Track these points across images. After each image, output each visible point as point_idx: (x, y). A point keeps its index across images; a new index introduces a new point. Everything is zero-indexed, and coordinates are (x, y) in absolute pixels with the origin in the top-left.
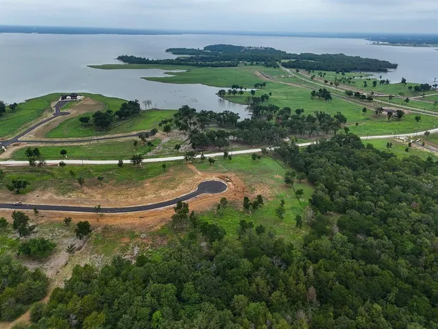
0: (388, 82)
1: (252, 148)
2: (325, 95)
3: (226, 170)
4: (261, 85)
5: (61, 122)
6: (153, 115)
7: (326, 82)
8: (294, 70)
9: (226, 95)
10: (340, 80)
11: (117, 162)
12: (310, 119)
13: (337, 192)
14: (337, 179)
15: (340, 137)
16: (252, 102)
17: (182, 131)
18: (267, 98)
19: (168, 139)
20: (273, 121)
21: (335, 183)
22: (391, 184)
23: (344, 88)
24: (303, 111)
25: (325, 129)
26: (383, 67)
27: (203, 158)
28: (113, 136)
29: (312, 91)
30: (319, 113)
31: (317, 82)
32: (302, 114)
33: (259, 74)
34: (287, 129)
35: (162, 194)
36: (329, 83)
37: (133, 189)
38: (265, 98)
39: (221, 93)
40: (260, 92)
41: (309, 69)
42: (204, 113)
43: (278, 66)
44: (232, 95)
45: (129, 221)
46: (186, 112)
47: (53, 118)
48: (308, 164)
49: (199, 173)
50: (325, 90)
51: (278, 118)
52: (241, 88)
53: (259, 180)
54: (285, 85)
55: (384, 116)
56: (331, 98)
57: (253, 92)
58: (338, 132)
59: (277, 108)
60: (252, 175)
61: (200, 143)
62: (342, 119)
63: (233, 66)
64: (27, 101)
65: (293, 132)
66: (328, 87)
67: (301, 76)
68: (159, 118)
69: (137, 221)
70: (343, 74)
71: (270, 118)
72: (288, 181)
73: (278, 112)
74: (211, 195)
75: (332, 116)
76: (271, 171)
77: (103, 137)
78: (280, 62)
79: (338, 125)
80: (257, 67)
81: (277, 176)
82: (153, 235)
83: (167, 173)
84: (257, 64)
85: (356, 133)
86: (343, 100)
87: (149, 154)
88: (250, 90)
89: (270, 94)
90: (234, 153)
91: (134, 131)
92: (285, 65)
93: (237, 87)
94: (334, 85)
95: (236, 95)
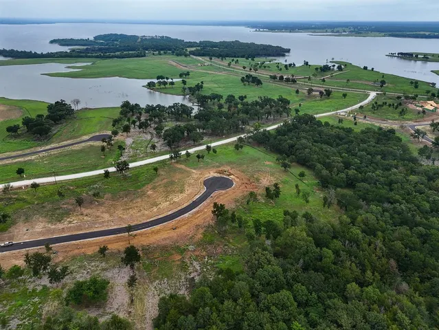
3: (218, 163)
4: (186, 75)
7: (244, 68)
8: (207, 58)
9: (157, 86)
10: (255, 66)
18: (203, 87)
19: (131, 140)
20: (225, 110)
24: (245, 97)
27: (190, 154)
30: (263, 98)
31: (234, 68)
32: (245, 100)
33: (174, 64)
36: (248, 69)
38: (199, 87)
39: (150, 85)
41: (220, 56)
43: (188, 55)
44: (164, 86)
49: (194, 171)
52: (167, 79)
55: (314, 96)
56: (262, 82)
57: (184, 82)
59: (221, 96)
63: (143, 56)
67: (214, 63)
69: (172, 234)
70: (253, 60)
71: (221, 107)
76: (259, 159)
80: (168, 56)
84: (165, 53)
88: (178, 80)
89: (202, 83)
92: (194, 54)
93: (162, 78)
94: (253, 70)
95: (168, 86)
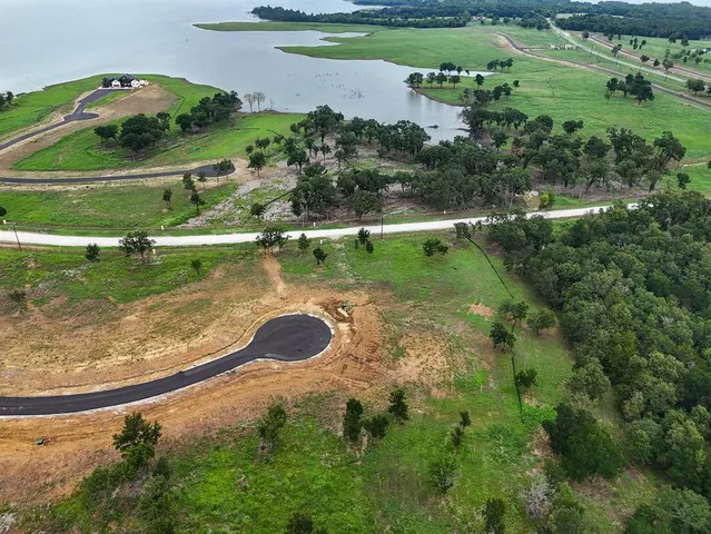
2: (639, 89)
3: (352, 281)
4: (503, 65)
5: (66, 134)
7: (645, 59)
8: (580, 35)
9: (424, 84)
10: (677, 57)
12: (596, 148)
13: (638, 396)
14: (644, 343)
15: (662, 201)
16: (473, 99)
17: (293, 166)
18: (508, 94)
19: (255, 184)
20: (508, 147)
21: (636, 358)
23: (683, 74)
24: (580, 125)
25: (628, 176)
28: (148, 171)
29: (609, 78)
30: (618, 133)
31: (625, 59)
32: (579, 132)
33: (503, 41)
34: (534, 170)
35: (150, 355)
36: (651, 63)
38: (502, 92)
39: (414, 80)
40: (493, 79)
41: (611, 31)
42: (358, 125)
43: (548, 27)
44: (435, 84)
46: (324, 120)
47: (63, 123)
49: (281, 287)
50: (639, 76)
51: (517, 143)
52: (459, 70)
53: (427, 321)
54: (556, 66)
56: (651, 97)
57: (479, 79)
58: (661, 187)
59: (522, 117)
60: (411, 302)
62: (672, 148)
63: (459, 26)
65: (548, 178)
66: (648, 72)
67: (591, 45)
68: (262, 130)
69: (22, 455)
70: (685, 43)
71: (500, 140)
73: (523, 124)
75: (650, 142)
77: (124, 173)
78: (553, 19)
79: (660, 165)
80: (504, 28)
81: (479, 310)
83: (201, 285)
84: (506, 21)
86: (679, 101)
87: (192, 222)
89: (516, 83)
90: (389, 229)
92: (562, 25)
93: (450, 67)
94: (661, 66)
95: (445, 84)
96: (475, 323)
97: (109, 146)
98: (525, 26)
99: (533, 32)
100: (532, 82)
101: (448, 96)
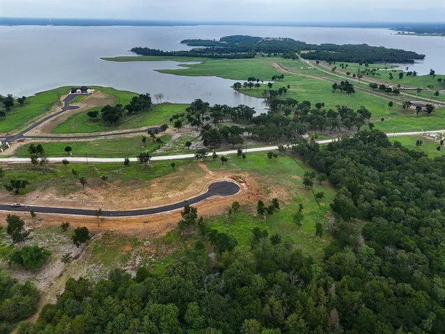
0: (415, 73)
1: (268, 145)
2: (347, 88)
3: (240, 169)
4: (279, 78)
5: (69, 116)
6: (165, 109)
7: (348, 74)
8: (315, 62)
9: (242, 88)
10: (363, 72)
11: (123, 160)
12: (331, 114)
13: (362, 197)
14: (362, 181)
15: (364, 134)
16: (269, 95)
17: (194, 127)
18: (285, 91)
19: (179, 135)
20: (291, 116)
21: (359, 185)
22: (423, 188)
23: (367, 81)
24: (323, 105)
25: (348, 125)
26: (410, 58)
27: (215, 156)
28: (121, 132)
29: (333, 83)
30: (341, 108)
31: (339, 74)
32: (323, 108)
33: (276, 66)
34: (307, 125)
35: (170, 196)
36: (351, 75)
37: (139, 190)
38: (283, 90)
39: (237, 86)
40: (277, 85)
41: (330, 60)
42: (217, 108)
43: (297, 58)
44: (248, 88)
45: (133, 226)
46: (199, 106)
47: (61, 112)
48: (328, 164)
49: (211, 173)
50: (347, 82)
51: (296, 113)
53: (275, 181)
54: (304, 77)
55: (412, 111)
56: (354, 92)
57: (270, 85)
58: (363, 128)
59: (296, 102)
60: (267, 176)
61: (213, 139)
62: (366, 114)
63: (250, 58)
64: (37, 94)
65: (312, 128)
66: (350, 80)
67: (322, 68)
68: (171, 112)
69: (141, 226)
70: (367, 66)
71: (288, 112)
72: (307, 183)
73: (296, 105)
74: (222, 197)
75: (355, 111)
76: (289, 171)
77: (111, 133)
78: (299, 54)
79: (361, 121)
80: (275, 58)
81: (295, 177)
82: (157, 243)
83: (176, 173)
84: (275, 55)
85: (381, 129)
86: (366, 93)
87: (158, 151)
88: (267, 83)
89: (289, 87)
90: (249, 150)
91: (144, 126)
92: (304, 56)
93: (254, 80)
94: (356, 77)
95: (252, 88)
96: (295, 181)
97: (94, 121)
98: (286, 58)
99: (290, 61)
100: (295, 86)
101: (255, 93)
